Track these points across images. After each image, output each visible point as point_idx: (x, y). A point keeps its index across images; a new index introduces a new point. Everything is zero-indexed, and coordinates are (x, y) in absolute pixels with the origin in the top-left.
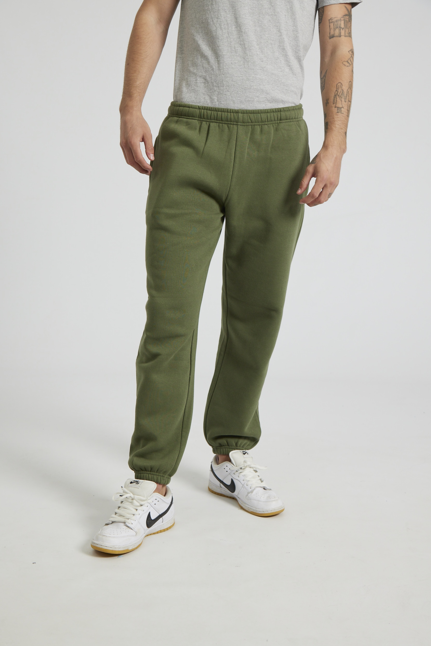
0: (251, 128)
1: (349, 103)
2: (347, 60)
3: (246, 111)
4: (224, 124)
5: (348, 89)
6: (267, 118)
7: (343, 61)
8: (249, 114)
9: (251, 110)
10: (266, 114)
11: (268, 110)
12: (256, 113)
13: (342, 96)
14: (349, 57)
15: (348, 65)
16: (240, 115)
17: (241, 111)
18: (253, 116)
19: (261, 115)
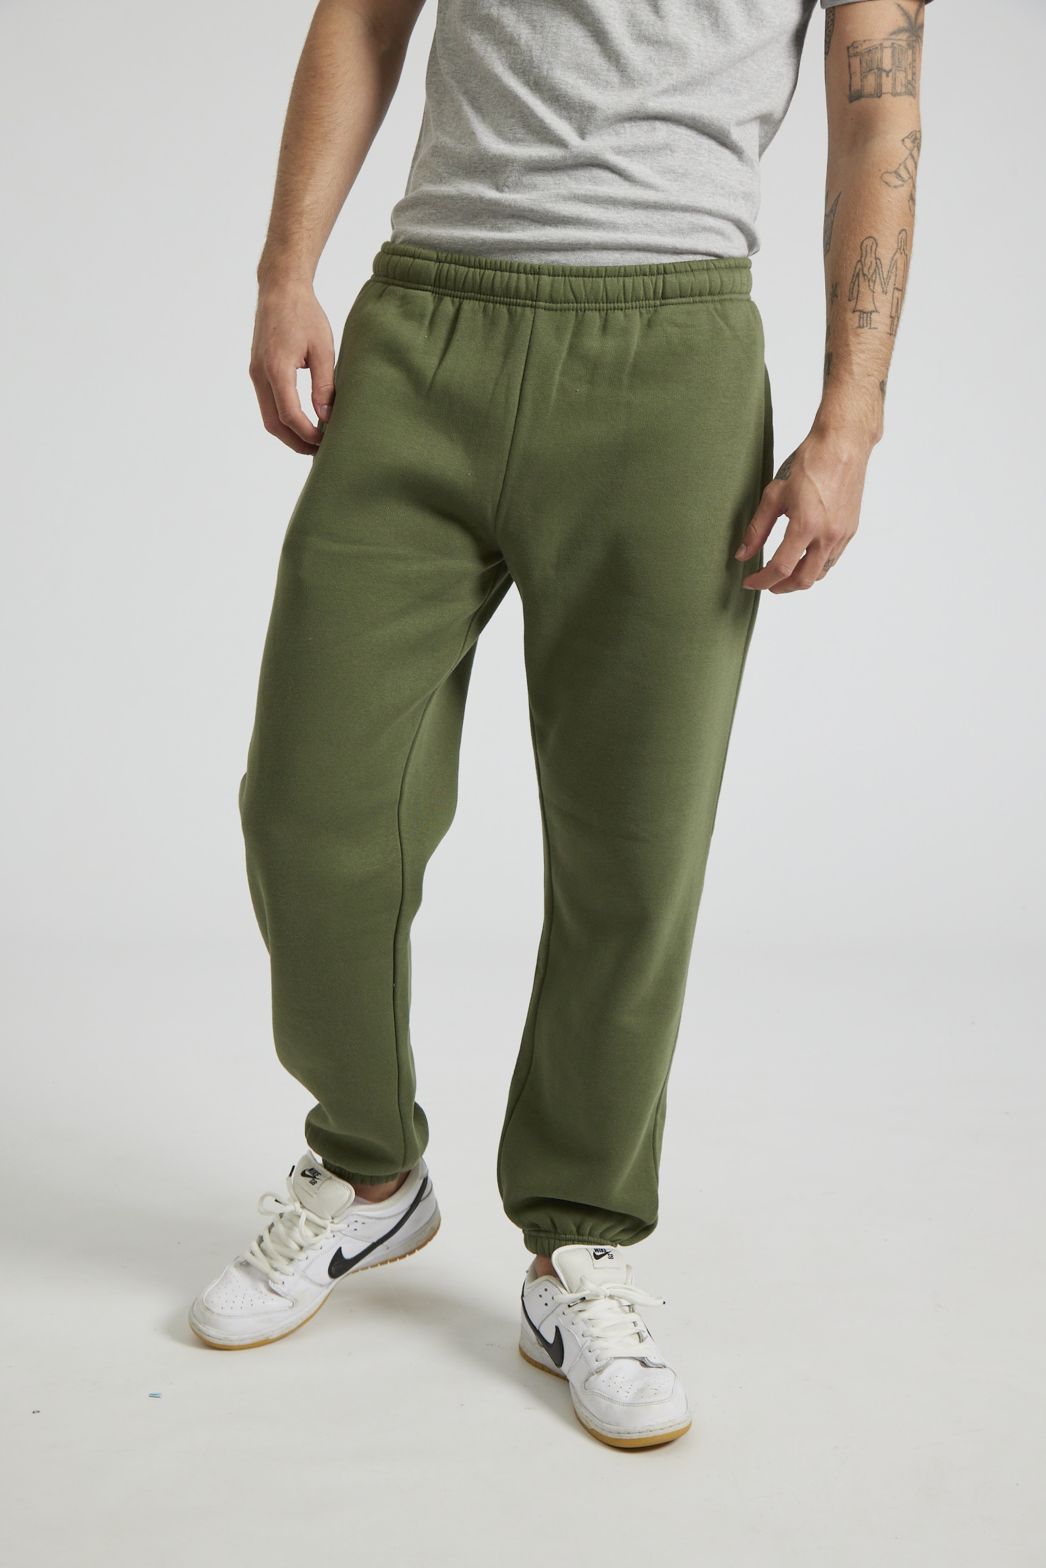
0: (574, 317)
1: (897, 294)
2: (894, 167)
3: (563, 271)
4: (500, 303)
5: (895, 254)
6: (624, 290)
7: (883, 171)
8: (570, 278)
9: (578, 269)
10: (621, 279)
11: (627, 269)
12: (593, 277)
13: (874, 276)
14: (903, 159)
15: (898, 182)
16: (546, 280)
17: (548, 270)
18: (582, 282)
19: (605, 281)
